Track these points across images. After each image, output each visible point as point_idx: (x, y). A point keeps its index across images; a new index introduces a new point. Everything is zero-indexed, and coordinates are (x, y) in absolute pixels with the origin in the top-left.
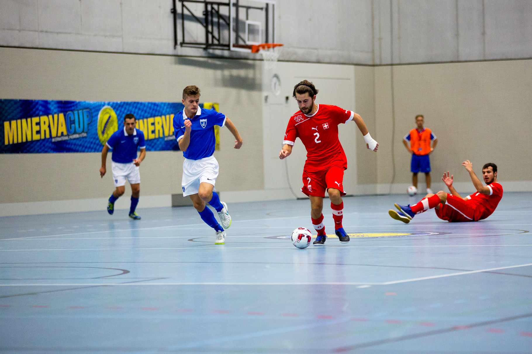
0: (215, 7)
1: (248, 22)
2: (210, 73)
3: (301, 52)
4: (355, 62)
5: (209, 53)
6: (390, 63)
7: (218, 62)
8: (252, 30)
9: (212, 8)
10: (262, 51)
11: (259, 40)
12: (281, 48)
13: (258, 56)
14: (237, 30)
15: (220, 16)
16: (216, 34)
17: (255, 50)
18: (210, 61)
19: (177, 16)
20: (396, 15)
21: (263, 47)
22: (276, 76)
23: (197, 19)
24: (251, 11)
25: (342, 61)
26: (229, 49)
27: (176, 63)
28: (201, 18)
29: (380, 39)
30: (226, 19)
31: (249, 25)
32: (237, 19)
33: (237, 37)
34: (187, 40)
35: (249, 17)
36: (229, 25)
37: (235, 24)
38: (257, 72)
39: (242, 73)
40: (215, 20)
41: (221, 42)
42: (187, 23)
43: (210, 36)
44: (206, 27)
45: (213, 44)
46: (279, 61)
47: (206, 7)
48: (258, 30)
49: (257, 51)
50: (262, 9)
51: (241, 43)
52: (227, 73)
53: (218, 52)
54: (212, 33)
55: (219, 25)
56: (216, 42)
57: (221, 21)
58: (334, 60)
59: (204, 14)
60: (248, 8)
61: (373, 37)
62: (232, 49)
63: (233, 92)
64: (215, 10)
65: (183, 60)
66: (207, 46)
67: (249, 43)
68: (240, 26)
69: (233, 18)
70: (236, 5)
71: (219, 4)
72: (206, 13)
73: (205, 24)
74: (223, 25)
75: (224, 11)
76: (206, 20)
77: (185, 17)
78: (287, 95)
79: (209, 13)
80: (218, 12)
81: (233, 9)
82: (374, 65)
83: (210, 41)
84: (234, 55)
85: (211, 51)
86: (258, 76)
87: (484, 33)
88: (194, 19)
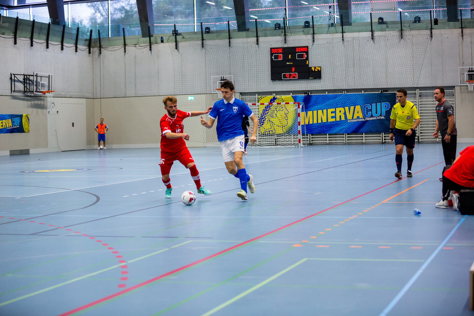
0: (28, 77)
1: (41, 82)
2: (26, 102)
3: (63, 93)
4: (86, 97)
5: (25, 95)
6: (100, 98)
7: (29, 98)
8: (43, 85)
9: (27, 77)
10: (46, 94)
11: (46, 89)
12: (54, 92)
13: (45, 95)
14: (36, 86)
15: (30, 80)
16: (28, 87)
17: (44, 93)
18: (26, 98)
19: (12, 81)
20: (102, 79)
21: (47, 92)
22: (53, 103)
23: (20, 82)
24: (42, 78)
25: (80, 97)
26: (33, 93)
27: (12, 99)
28: (22, 81)
29: (96, 88)
30: (32, 81)
31: (41, 83)
32: (37, 81)
33: (37, 88)
34: (16, 90)
35: (42, 81)
36: (33, 83)
37: (36, 83)
38: (45, 102)
39: (39, 102)
40: (28, 82)
41: (30, 90)
42: (16, 83)
43: (26, 88)
44: (24, 85)
45: (27, 91)
46: (53, 97)
47: (24, 77)
48: (45, 85)
49: (45, 94)
50: (47, 77)
51: (38, 90)
52: (33, 102)
53: (29, 94)
54: (26, 87)
55: (29, 83)
56: (28, 90)
57: (30, 82)
58: (78, 96)
59: (23, 80)
60: (41, 77)
61: (93, 88)
62: (35, 93)
63: (35, 110)
64: (28, 78)
65: (14, 98)
66: (25, 92)
67: (41, 90)
68: (38, 83)
69: (35, 81)
70: (37, 76)
71: (29, 75)
72: (24, 79)
73: (24, 84)
74: (31, 84)
75: (31, 78)
76: (24, 82)
77: (15, 81)
78: (57, 111)
79: (26, 79)
80: (29, 78)
81: (35, 77)
82: (94, 99)
83: (26, 90)
84: (36, 95)
85: (26, 94)
86: (45, 103)
87: (136, 86)
88: (19, 81)
